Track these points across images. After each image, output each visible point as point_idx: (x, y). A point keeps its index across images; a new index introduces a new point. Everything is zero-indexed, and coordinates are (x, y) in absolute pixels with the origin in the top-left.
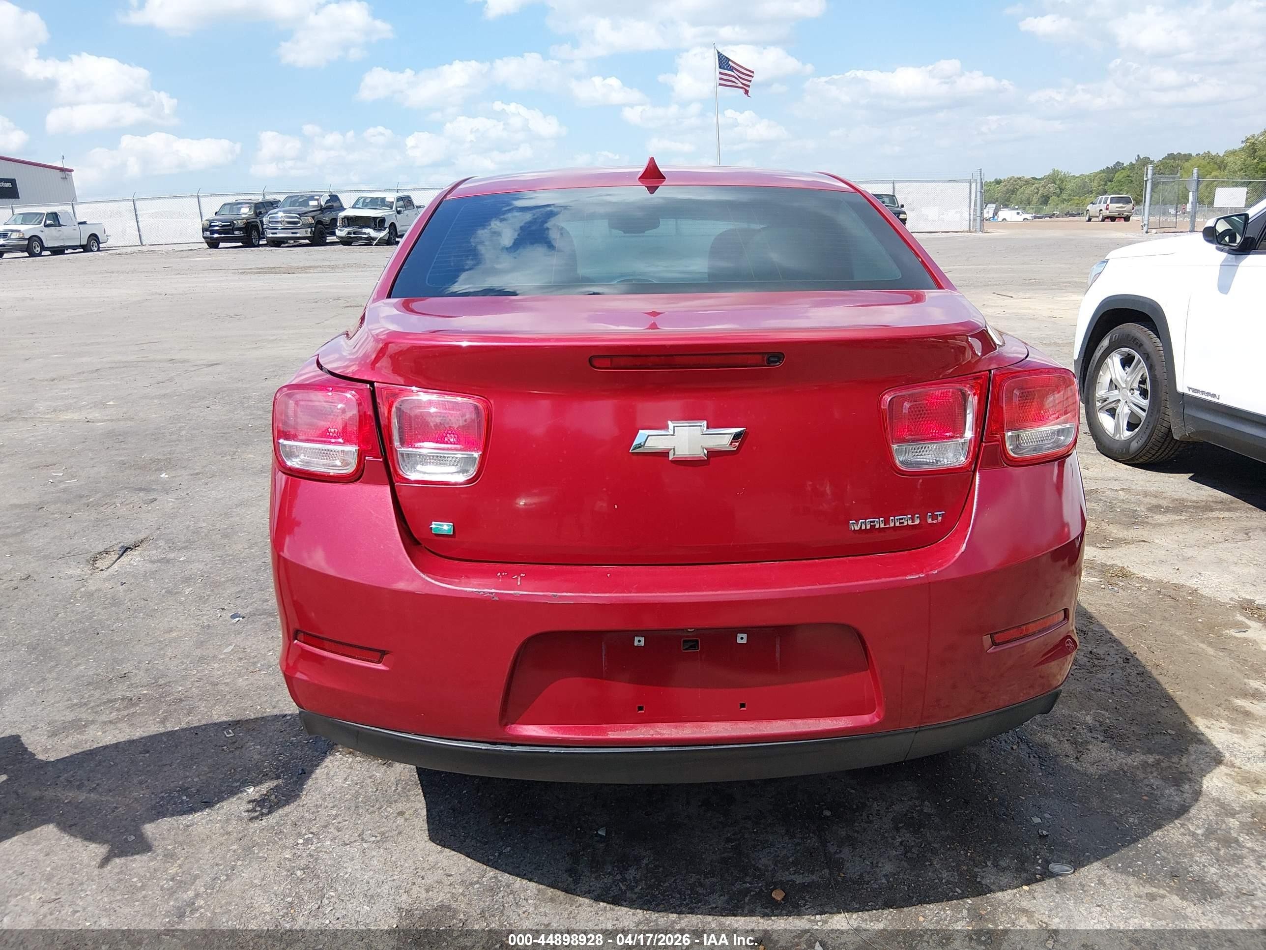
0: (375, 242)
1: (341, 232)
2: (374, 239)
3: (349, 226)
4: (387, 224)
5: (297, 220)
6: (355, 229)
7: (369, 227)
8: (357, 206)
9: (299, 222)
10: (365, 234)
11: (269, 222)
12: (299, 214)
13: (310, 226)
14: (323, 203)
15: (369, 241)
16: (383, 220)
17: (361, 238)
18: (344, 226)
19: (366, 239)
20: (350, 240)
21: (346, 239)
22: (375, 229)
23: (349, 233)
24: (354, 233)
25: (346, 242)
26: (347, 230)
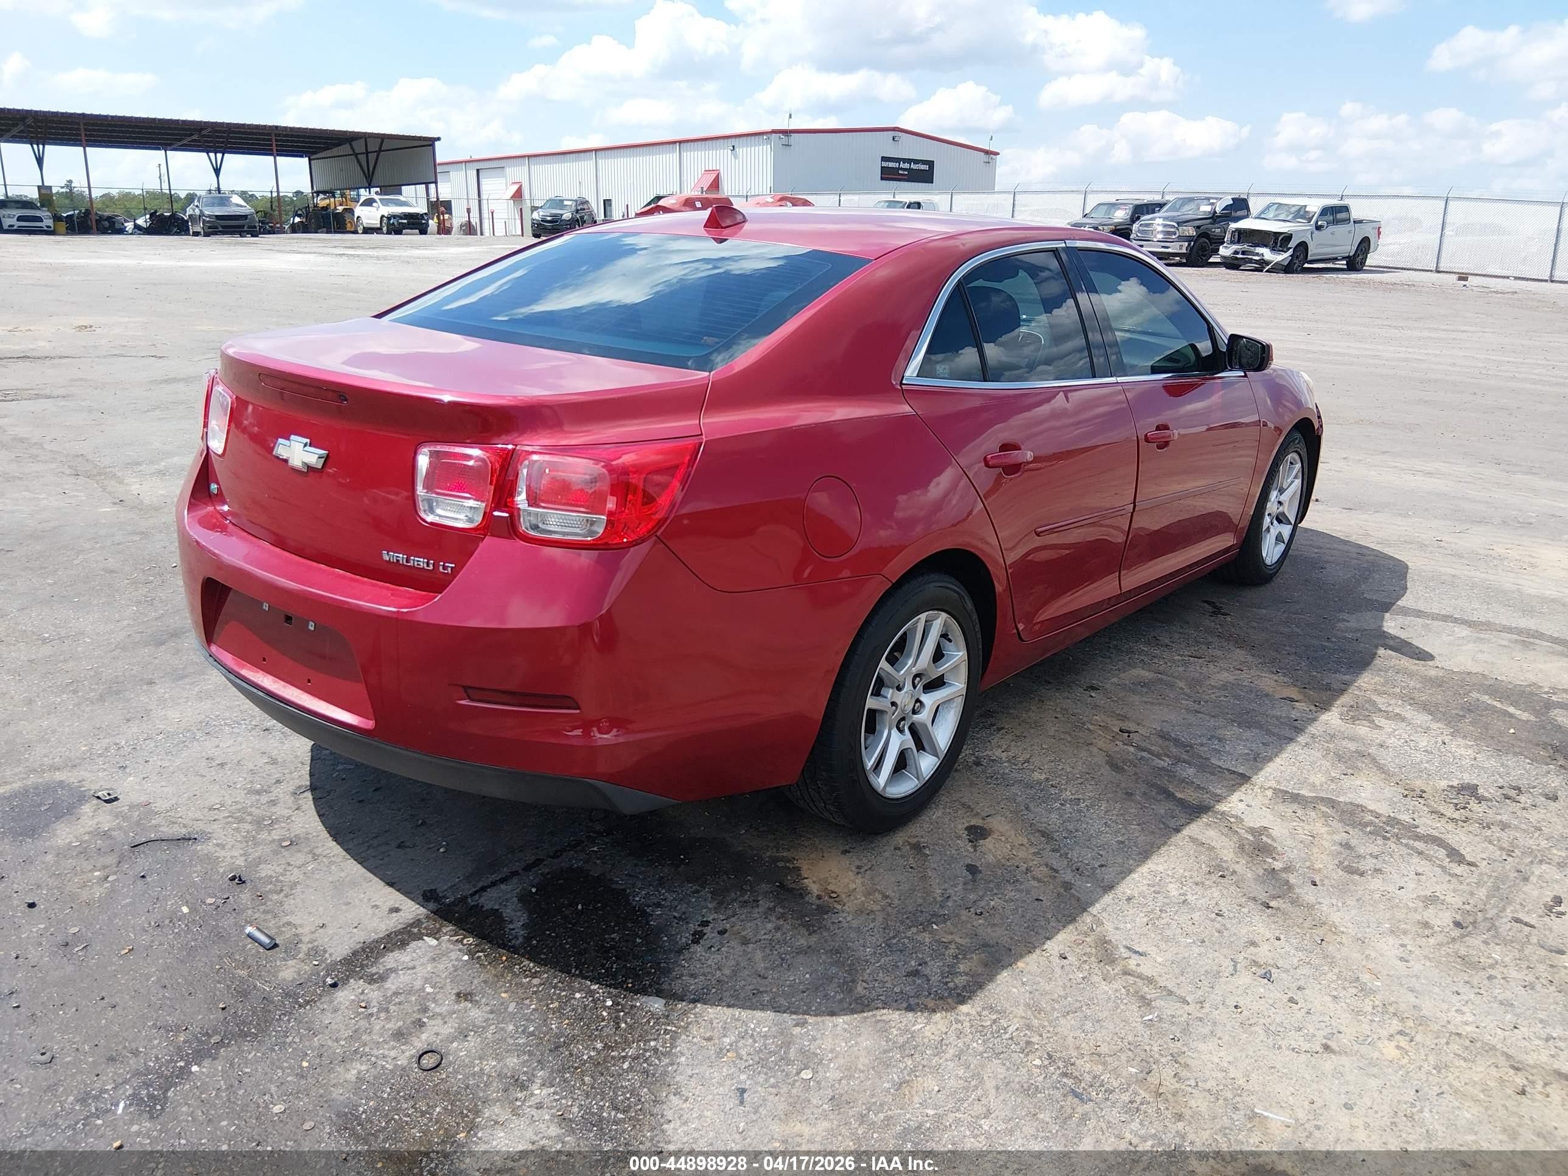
0: (1267, 268)
1: (1225, 251)
2: (1267, 263)
3: (1239, 242)
4: (1293, 244)
5: (1173, 230)
6: (1246, 247)
7: (1266, 246)
8: (1262, 216)
9: (1175, 233)
10: (1257, 254)
11: (1139, 231)
12: (1178, 223)
13: (1189, 239)
14: (1218, 210)
15: (1261, 266)
16: (1288, 237)
17: (1251, 261)
18: (1232, 242)
19: (1256, 262)
20: (1236, 262)
21: (1230, 261)
22: (1273, 249)
23: (1236, 252)
24: (1243, 253)
25: (1232, 264)
26: (1235, 247)
